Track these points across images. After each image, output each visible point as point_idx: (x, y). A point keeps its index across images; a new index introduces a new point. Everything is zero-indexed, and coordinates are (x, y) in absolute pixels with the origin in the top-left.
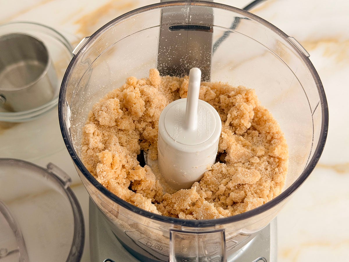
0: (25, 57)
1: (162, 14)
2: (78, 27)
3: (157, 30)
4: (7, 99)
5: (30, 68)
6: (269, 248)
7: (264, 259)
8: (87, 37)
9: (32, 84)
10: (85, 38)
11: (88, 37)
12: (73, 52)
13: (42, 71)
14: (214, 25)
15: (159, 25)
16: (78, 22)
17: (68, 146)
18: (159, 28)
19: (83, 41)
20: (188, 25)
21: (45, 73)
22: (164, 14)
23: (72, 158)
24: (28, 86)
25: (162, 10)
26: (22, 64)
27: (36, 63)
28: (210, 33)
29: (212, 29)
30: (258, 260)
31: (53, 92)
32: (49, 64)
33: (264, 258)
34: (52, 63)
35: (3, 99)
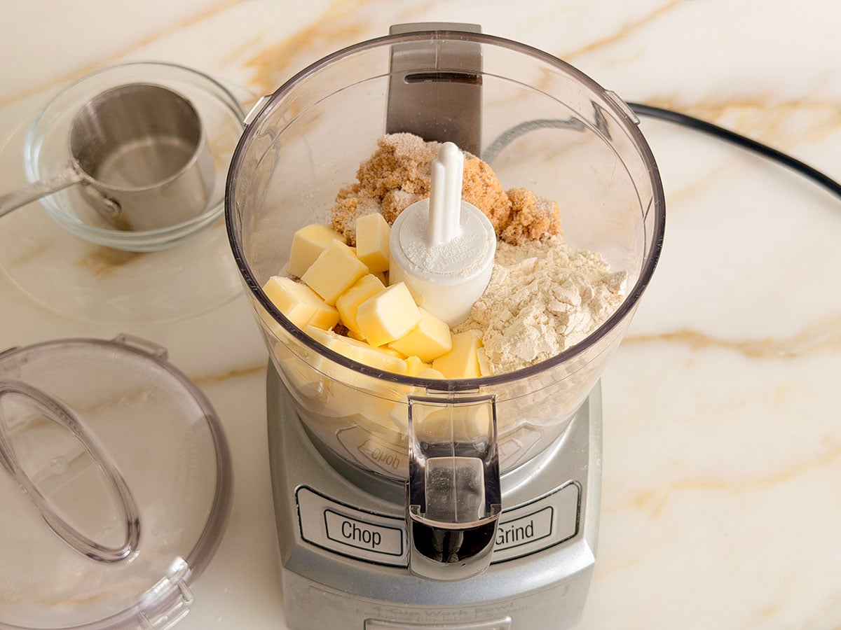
0: (156, 130)
1: (392, 54)
2: (252, 72)
3: (384, 83)
4: (122, 207)
5: (163, 150)
6: (587, 463)
7: (577, 484)
8: (266, 96)
9: (172, 179)
10: (263, 98)
11: (269, 96)
12: (245, 121)
13: (188, 158)
14: (484, 72)
15: (387, 73)
16: (250, 64)
17: (243, 270)
18: (388, 77)
19: (261, 101)
20: (437, 72)
21: (195, 159)
22: (395, 54)
23: (252, 289)
24: (164, 183)
25: (392, 47)
26: (149, 142)
27: (175, 142)
28: (477, 86)
29: (481, 78)
30: (568, 485)
31: (207, 197)
32: (202, 143)
33: (577, 481)
34: (206, 142)
35: (115, 206)
